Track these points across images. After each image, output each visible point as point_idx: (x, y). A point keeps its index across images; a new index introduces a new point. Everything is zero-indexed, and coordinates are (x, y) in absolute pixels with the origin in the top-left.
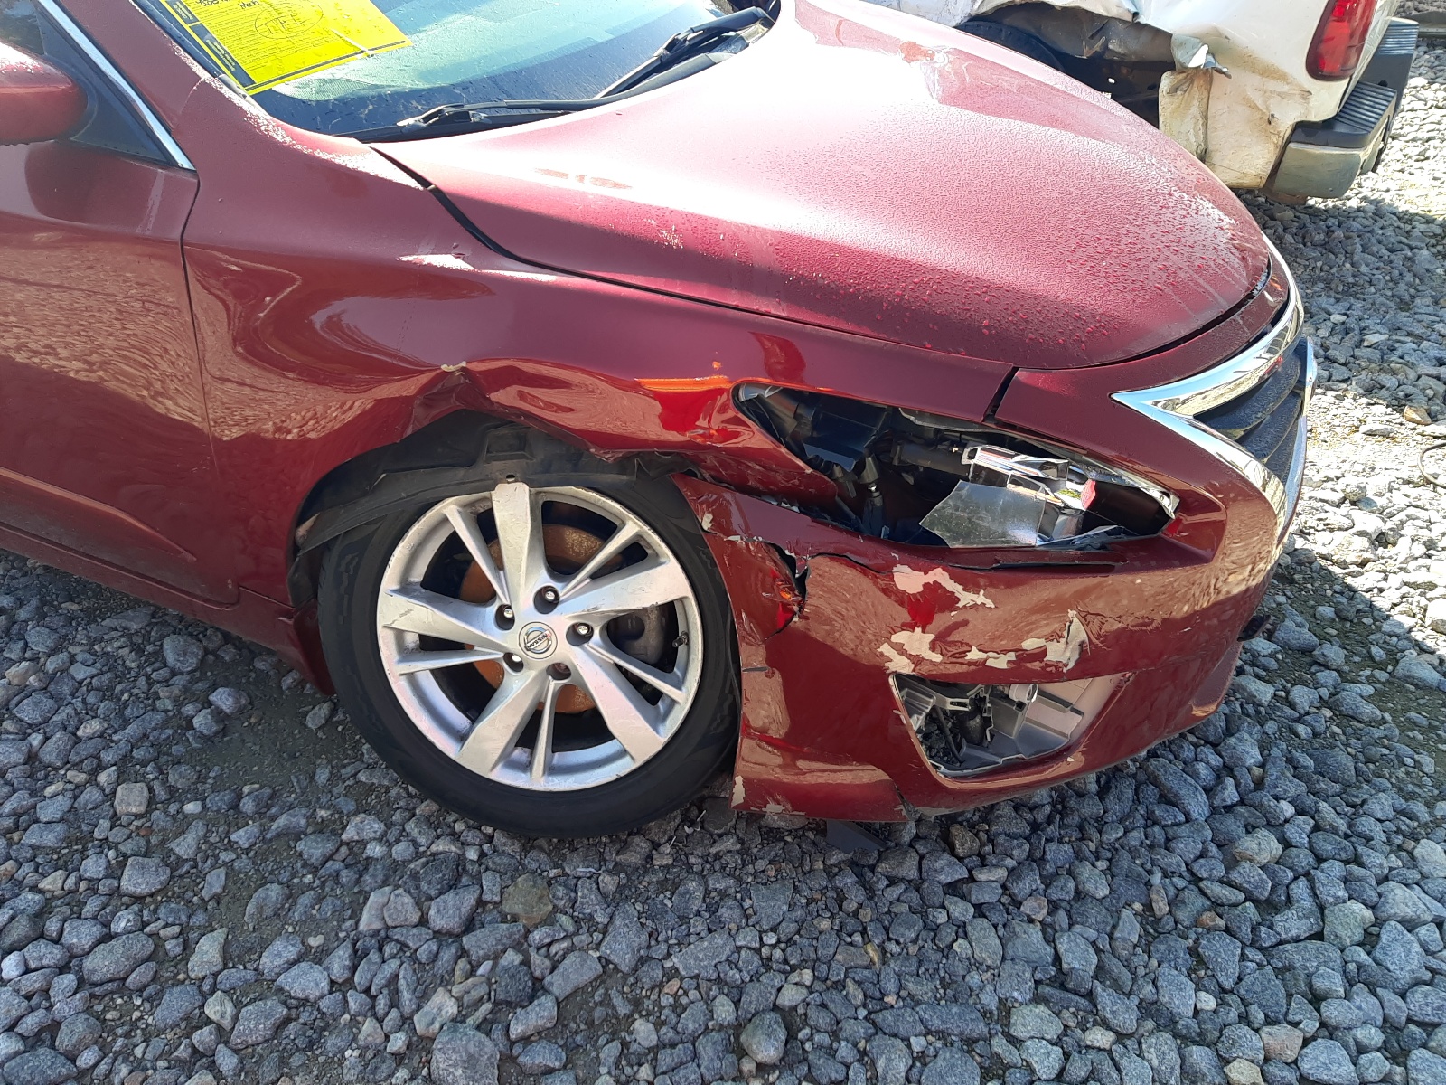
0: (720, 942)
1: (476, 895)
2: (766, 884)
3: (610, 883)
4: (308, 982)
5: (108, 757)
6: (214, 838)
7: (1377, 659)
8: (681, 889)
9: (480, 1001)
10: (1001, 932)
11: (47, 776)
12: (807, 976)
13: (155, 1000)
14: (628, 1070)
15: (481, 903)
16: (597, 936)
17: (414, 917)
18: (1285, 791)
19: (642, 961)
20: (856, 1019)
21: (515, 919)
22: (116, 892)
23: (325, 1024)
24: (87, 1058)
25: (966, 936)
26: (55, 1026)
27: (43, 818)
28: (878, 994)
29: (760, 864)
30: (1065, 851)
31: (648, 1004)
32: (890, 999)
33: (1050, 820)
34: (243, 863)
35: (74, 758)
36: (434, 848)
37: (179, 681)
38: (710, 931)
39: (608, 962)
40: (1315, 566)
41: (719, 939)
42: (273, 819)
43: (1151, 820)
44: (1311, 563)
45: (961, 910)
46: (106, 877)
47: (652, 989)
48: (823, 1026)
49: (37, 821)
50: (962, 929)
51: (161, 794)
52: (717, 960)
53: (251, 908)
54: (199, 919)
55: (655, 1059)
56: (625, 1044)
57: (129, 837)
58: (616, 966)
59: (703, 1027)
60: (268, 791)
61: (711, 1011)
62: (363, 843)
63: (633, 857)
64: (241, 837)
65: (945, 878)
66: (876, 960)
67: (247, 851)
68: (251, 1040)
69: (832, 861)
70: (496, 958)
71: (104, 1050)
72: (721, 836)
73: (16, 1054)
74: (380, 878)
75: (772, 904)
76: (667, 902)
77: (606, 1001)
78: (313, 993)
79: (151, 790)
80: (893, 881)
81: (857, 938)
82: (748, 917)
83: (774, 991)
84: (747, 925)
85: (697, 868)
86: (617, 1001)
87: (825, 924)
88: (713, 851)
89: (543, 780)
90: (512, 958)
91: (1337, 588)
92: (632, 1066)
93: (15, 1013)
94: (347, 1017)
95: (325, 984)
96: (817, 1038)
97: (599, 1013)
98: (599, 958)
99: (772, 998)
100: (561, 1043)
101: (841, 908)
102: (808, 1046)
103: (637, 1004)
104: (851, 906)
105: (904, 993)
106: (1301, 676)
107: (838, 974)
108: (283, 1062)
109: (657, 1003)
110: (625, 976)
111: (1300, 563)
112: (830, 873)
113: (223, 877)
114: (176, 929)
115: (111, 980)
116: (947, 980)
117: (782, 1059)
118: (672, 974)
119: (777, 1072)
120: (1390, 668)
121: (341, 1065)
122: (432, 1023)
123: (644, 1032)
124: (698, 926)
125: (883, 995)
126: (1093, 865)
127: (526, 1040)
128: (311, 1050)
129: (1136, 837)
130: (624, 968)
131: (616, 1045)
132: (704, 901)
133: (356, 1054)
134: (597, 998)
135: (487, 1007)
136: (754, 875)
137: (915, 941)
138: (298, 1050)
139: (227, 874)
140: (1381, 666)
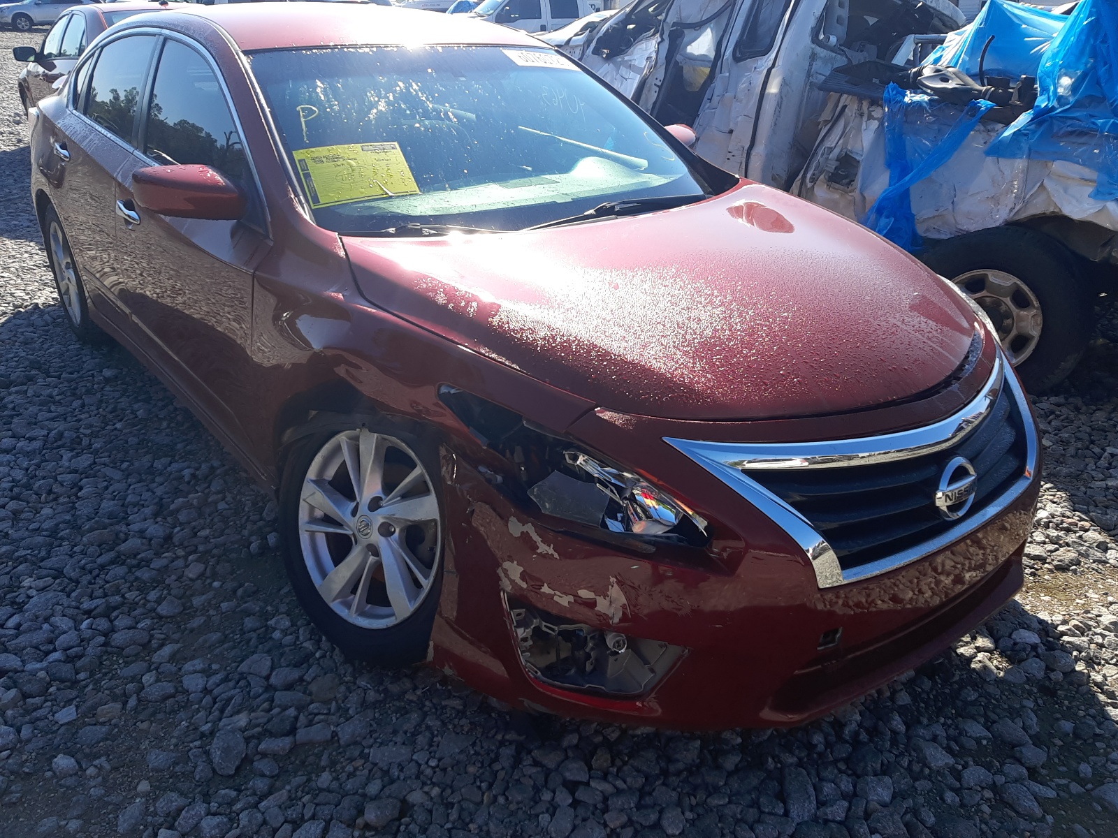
0: (403, 751)
1: (300, 674)
2: (458, 733)
3: (372, 696)
4: (194, 683)
5: (201, 548)
6: (213, 602)
7: (1082, 775)
8: (408, 716)
9: (258, 726)
10: (578, 822)
11: (168, 548)
12: (436, 791)
13: (127, 664)
14: (299, 794)
15: (301, 679)
16: (342, 720)
17: (265, 673)
18: (884, 827)
19: (356, 743)
20: (442, 827)
21: (310, 694)
22: (154, 610)
23: (186, 705)
24: (82, 676)
25: (552, 816)
26: (80, 657)
27: (151, 567)
28: (467, 820)
29: (463, 722)
30: (671, 796)
31: (338, 767)
32: (472, 826)
33: (678, 773)
34: (216, 619)
35: (186, 543)
36: (304, 645)
37: (261, 523)
38: (404, 744)
39: (337, 735)
40: (1084, 689)
41: (405, 751)
42: (246, 602)
43: (755, 804)
44: (1080, 685)
45: (564, 798)
46: (154, 602)
47: (347, 759)
48: (419, 821)
49: (149, 566)
50: (553, 809)
51: (208, 573)
52: (394, 760)
53: (201, 640)
54: (176, 636)
55: (317, 795)
56: (309, 780)
57: (179, 587)
58: (339, 739)
59: (354, 791)
60: (255, 589)
61: (367, 784)
62: (274, 629)
63: (395, 688)
64: (224, 605)
65: (569, 776)
66: (485, 802)
67: (222, 613)
68: (150, 698)
69: (507, 737)
70: (285, 709)
71: (92, 674)
72: (454, 696)
73: (60, 661)
74: (266, 649)
75: (450, 747)
76: (394, 719)
77: (319, 756)
78: (192, 689)
79: (205, 570)
80: (536, 763)
81: (484, 785)
82: (431, 746)
83: (408, 790)
84: (428, 750)
85: (426, 709)
86: (325, 757)
87: (471, 769)
88: (443, 703)
89: (354, 616)
90: (292, 712)
91: (1092, 711)
92: (303, 792)
93: (71, 644)
94: (197, 706)
95: (200, 687)
96: (411, 826)
97: (311, 759)
98: (333, 732)
99: (405, 793)
100: (281, 765)
101: (490, 766)
102: (402, 828)
103: (333, 763)
104: (497, 767)
105: (485, 828)
106: (991, 762)
107: (454, 799)
108: (154, 714)
109: (343, 768)
110: (339, 747)
111: (1071, 683)
112: (502, 743)
113: (202, 621)
114: (163, 636)
115: (118, 648)
116: (518, 833)
117: (384, 828)
118: (365, 757)
119: (373, 833)
120: (1089, 786)
121: (176, 727)
122: (228, 725)
123: (325, 779)
124: (399, 739)
125: (472, 821)
126: (683, 813)
127: (264, 755)
128: (170, 714)
129: (735, 810)
130: (342, 742)
131: (305, 778)
132: (415, 727)
133: (186, 724)
134: (316, 751)
135: (259, 729)
136: (455, 726)
137: (518, 803)
138: (165, 712)
139: (205, 621)
140: (1082, 782)
